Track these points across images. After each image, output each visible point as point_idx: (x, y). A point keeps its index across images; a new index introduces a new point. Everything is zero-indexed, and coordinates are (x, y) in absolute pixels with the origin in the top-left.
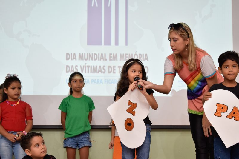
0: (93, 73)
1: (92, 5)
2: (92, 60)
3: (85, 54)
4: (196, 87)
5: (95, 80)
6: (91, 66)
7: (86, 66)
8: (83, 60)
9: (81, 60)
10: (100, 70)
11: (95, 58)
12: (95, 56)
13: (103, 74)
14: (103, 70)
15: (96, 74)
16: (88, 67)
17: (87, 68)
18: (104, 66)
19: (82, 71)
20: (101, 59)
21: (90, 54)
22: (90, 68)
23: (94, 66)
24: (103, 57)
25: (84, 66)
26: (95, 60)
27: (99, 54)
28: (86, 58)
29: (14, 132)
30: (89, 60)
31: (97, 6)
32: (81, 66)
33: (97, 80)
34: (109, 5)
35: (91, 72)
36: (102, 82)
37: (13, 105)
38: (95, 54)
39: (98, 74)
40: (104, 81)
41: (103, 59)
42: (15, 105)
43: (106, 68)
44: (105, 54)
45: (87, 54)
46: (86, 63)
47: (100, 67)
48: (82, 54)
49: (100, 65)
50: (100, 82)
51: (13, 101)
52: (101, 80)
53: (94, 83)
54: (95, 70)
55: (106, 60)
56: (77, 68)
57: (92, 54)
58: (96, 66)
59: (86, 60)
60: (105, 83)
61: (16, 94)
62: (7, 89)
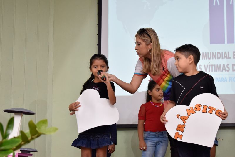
0: (217, 71)
1: (214, 4)
2: (216, 58)
3: (208, 53)
4: (167, 88)
5: (219, 78)
6: (215, 65)
7: (209, 65)
8: (206, 59)
9: (204, 59)
10: (224, 68)
11: (219, 56)
12: (219, 55)
13: (227, 72)
14: (227, 69)
15: (220, 73)
16: (212, 65)
17: (211, 67)
18: (228, 65)
19: (206, 70)
20: (225, 57)
21: (213, 53)
22: (213, 67)
23: (217, 65)
24: (226, 55)
25: (207, 65)
26: (219, 58)
27: (222, 53)
28: (209, 57)
29: (158, 132)
30: (213, 59)
31: (219, 4)
32: (204, 65)
33: (221, 79)
34: (231, 3)
35: (215, 71)
36: (227, 81)
37: (157, 106)
38: (218, 53)
39: (222, 72)
40: (228, 80)
41: (226, 57)
42: (159, 106)
43: (230, 66)
44: (229, 52)
45: (211, 53)
46: (209, 62)
47: (224, 65)
48: (206, 53)
49: (224, 64)
50: (224, 80)
51: (157, 102)
52: (226, 78)
53: (218, 81)
54: (219, 68)
55: (230, 58)
56: (200, 67)
57: (216, 53)
58: (220, 65)
59: (209, 59)
60: (229, 81)
61: (161, 95)
62: (152, 91)
